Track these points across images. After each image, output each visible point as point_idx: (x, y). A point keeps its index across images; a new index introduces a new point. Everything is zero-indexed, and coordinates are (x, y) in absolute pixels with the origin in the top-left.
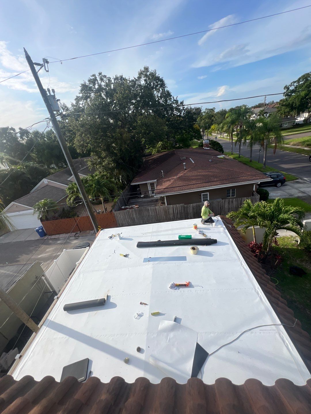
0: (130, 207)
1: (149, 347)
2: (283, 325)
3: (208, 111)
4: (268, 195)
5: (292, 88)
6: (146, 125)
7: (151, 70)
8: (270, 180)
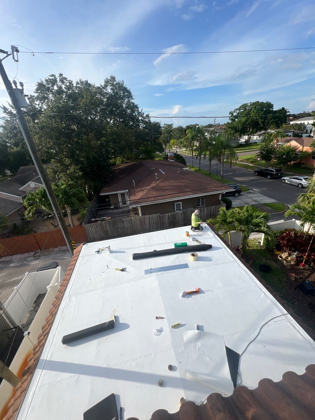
0: (101, 219)
1: (180, 362)
2: (290, 314)
3: (166, 127)
4: (232, 204)
5: (235, 114)
6: (116, 134)
7: (118, 79)
8: (232, 190)
